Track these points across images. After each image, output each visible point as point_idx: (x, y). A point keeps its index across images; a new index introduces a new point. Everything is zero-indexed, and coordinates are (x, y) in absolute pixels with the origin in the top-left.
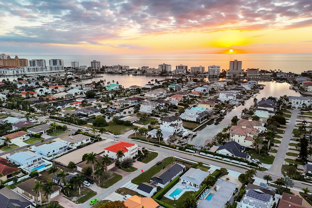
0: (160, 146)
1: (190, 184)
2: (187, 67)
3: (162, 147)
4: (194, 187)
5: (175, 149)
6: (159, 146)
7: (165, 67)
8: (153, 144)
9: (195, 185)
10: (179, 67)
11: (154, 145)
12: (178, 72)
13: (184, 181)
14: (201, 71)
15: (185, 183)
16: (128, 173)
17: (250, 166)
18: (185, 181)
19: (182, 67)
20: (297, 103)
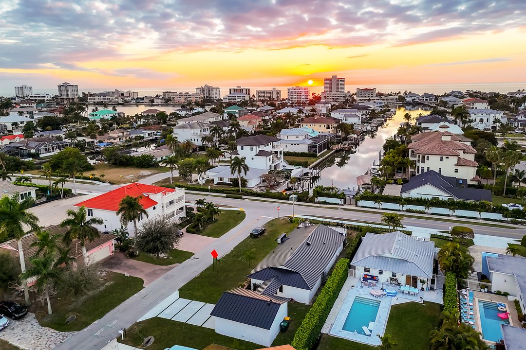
0: (243, 197)
1: (393, 279)
2: (249, 90)
3: (249, 199)
4: (407, 288)
5: (288, 199)
6: (241, 198)
7: (209, 91)
8: (225, 195)
9: (413, 281)
10: (235, 90)
11: (227, 197)
12: (235, 97)
13: (367, 270)
14: (274, 97)
15: (373, 278)
16: (164, 267)
17: (511, 221)
18: (374, 272)
19: (241, 91)
20: (481, 120)
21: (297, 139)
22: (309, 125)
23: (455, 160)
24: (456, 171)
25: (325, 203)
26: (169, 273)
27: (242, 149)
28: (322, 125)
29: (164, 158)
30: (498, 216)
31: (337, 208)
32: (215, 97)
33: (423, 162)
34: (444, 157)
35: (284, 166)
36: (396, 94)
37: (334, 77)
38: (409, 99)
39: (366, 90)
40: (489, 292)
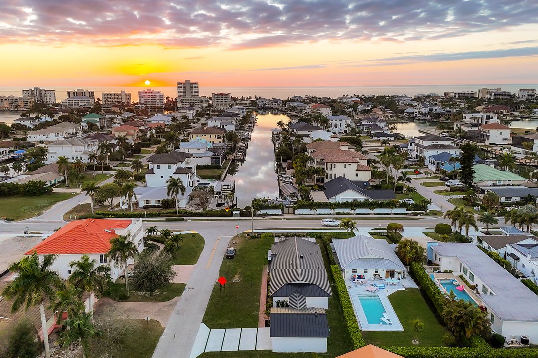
1: (376, 275)
2: (93, 93)
4: (389, 281)
6: (183, 220)
7: (41, 94)
9: (391, 274)
10: (75, 94)
11: (167, 220)
12: (77, 102)
14: (124, 100)
15: (360, 277)
18: (360, 272)
19: (83, 94)
20: (336, 125)
21: (199, 152)
22: (199, 135)
23: (355, 166)
24: (357, 175)
25: (267, 215)
26: (177, 308)
27: (159, 167)
28: (213, 136)
29: (53, 182)
30: (403, 211)
31: (280, 219)
32: (50, 101)
33: (331, 169)
34: (347, 164)
35: (198, 181)
36: (247, 98)
37: (188, 81)
38: (260, 104)
39: (221, 95)
40: (440, 272)
